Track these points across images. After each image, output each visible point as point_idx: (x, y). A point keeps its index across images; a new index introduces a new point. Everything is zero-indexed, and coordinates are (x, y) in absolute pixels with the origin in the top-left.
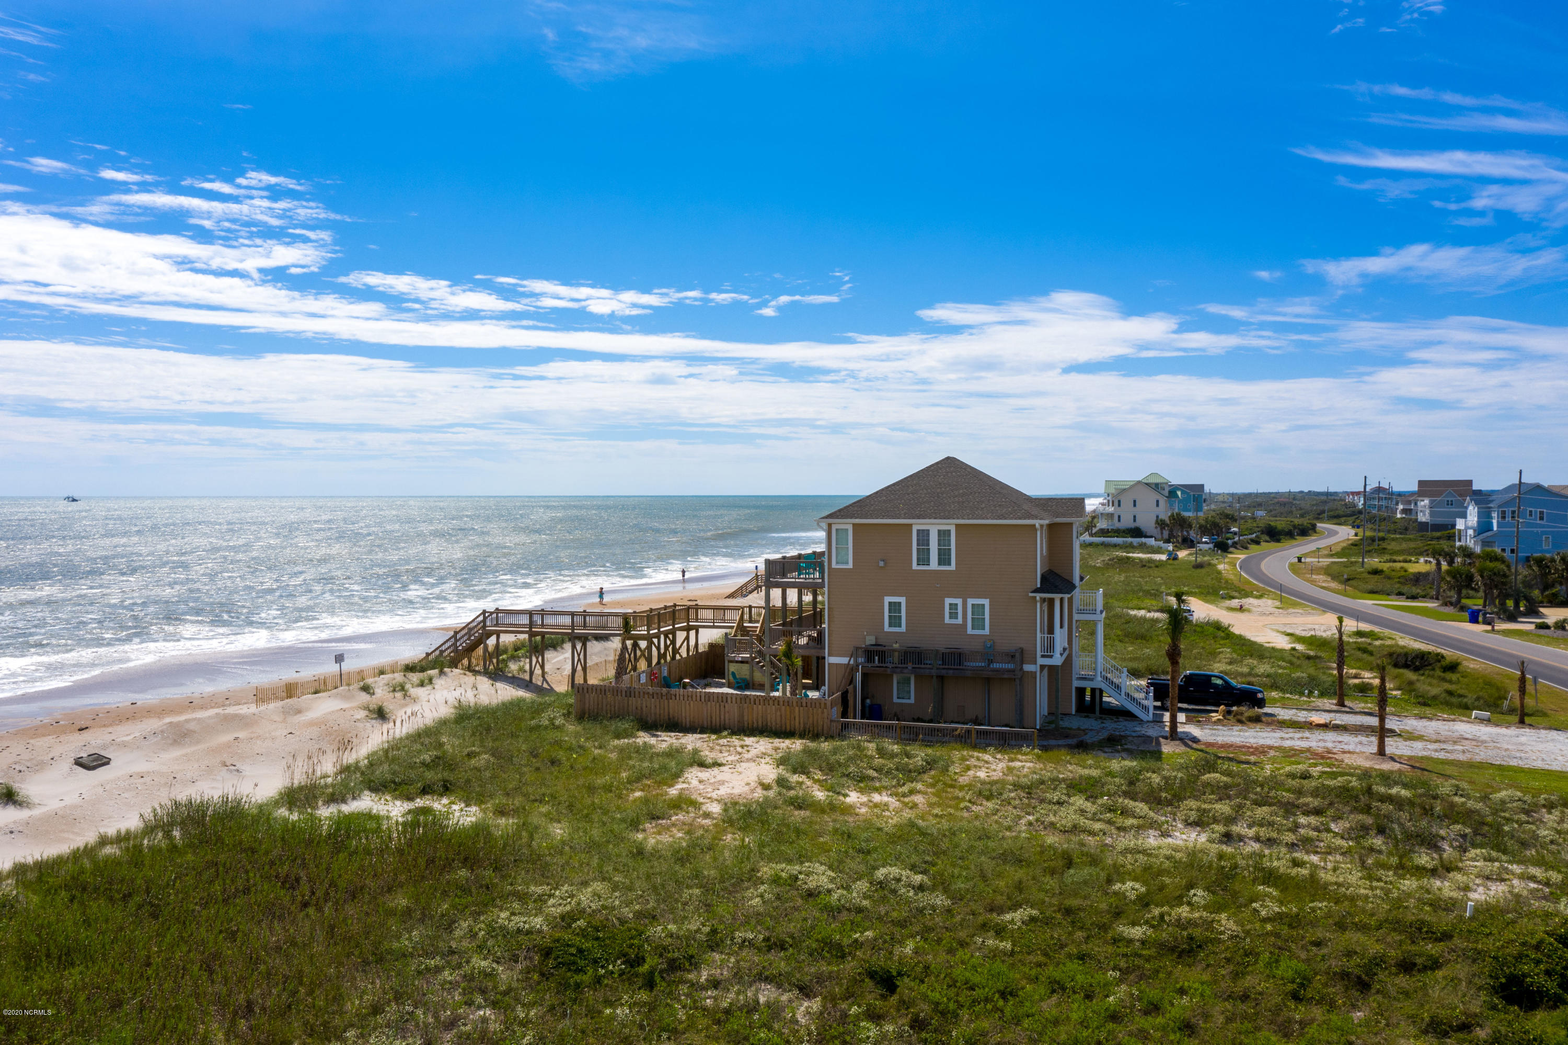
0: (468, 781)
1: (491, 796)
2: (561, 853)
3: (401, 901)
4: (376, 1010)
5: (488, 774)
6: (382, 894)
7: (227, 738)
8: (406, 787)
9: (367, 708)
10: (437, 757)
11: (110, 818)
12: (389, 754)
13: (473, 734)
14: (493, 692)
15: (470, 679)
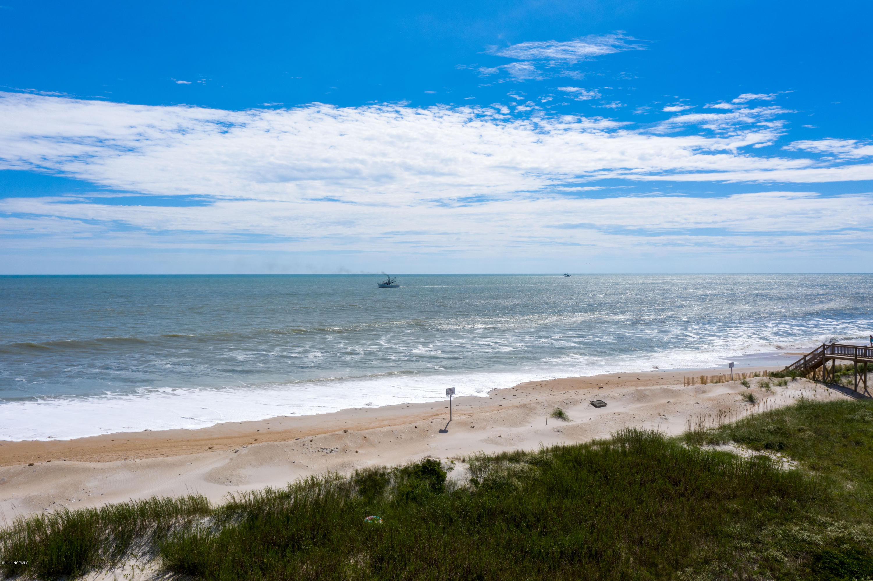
0: (795, 446)
1: (809, 457)
2: (847, 500)
3: (734, 505)
4: (706, 562)
5: (810, 443)
6: (724, 499)
7: (664, 401)
8: (756, 443)
9: (743, 395)
10: (778, 428)
11: (602, 432)
12: (750, 422)
13: (807, 418)
14: (827, 394)
15: (812, 385)
